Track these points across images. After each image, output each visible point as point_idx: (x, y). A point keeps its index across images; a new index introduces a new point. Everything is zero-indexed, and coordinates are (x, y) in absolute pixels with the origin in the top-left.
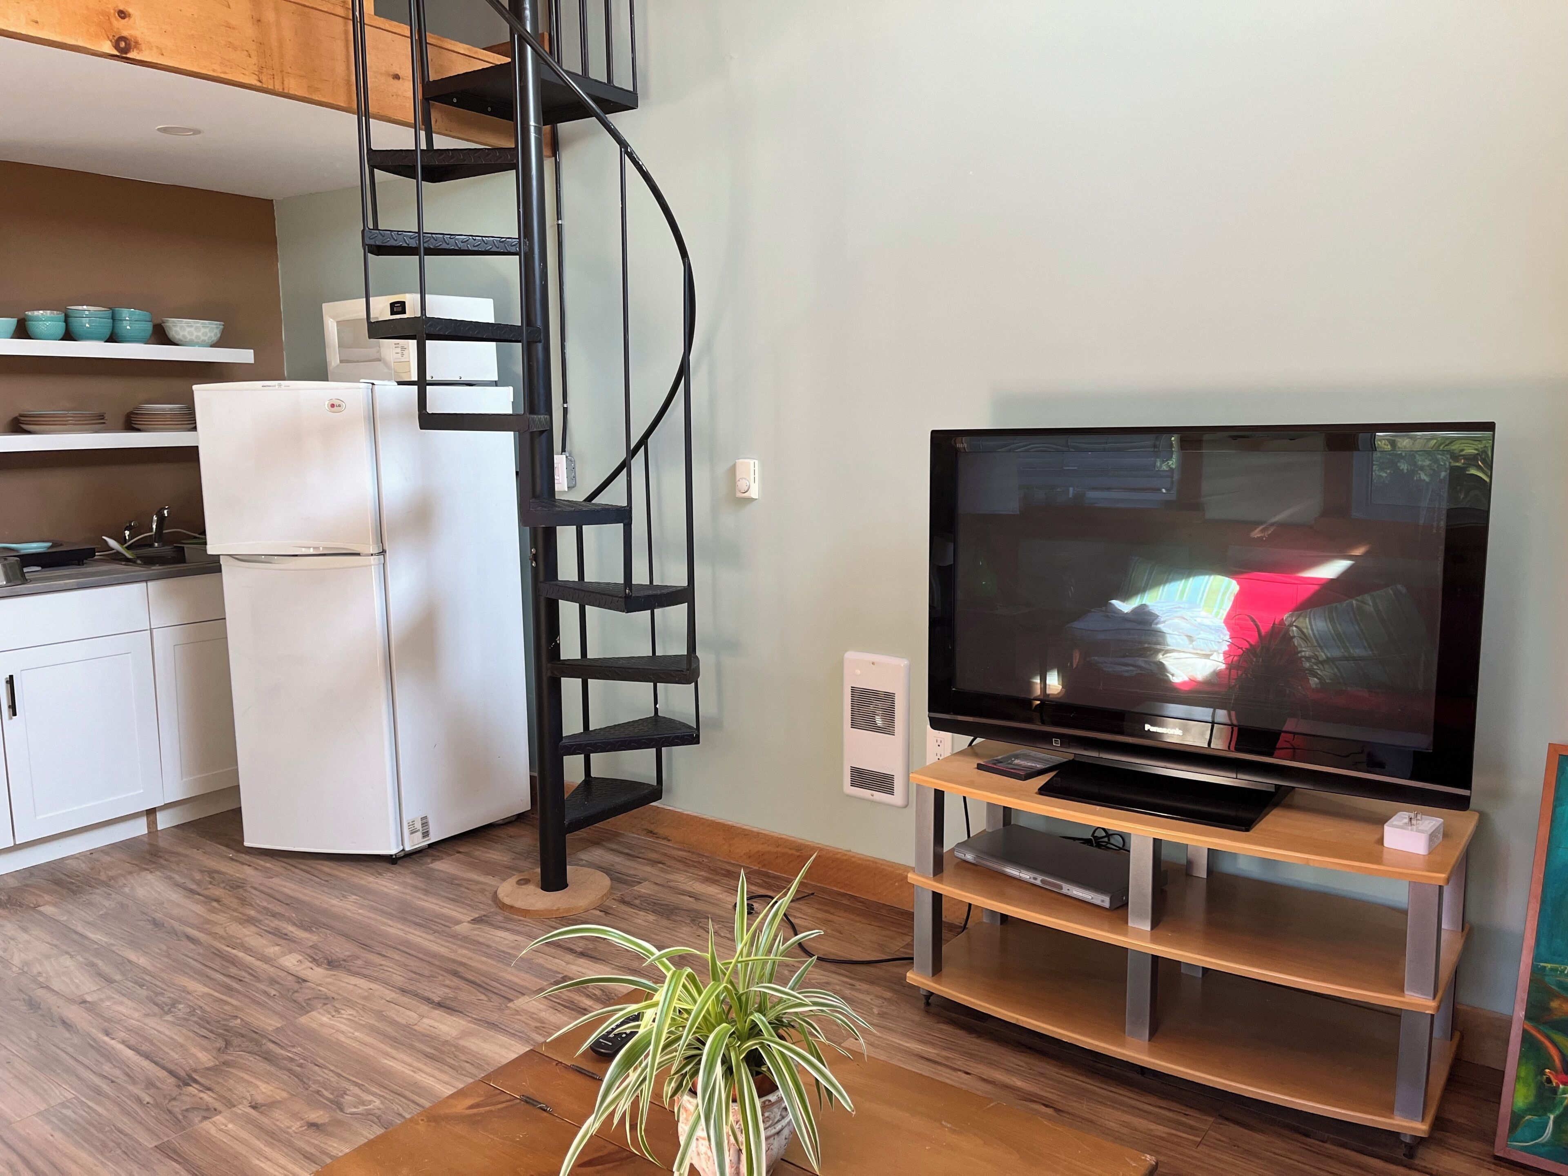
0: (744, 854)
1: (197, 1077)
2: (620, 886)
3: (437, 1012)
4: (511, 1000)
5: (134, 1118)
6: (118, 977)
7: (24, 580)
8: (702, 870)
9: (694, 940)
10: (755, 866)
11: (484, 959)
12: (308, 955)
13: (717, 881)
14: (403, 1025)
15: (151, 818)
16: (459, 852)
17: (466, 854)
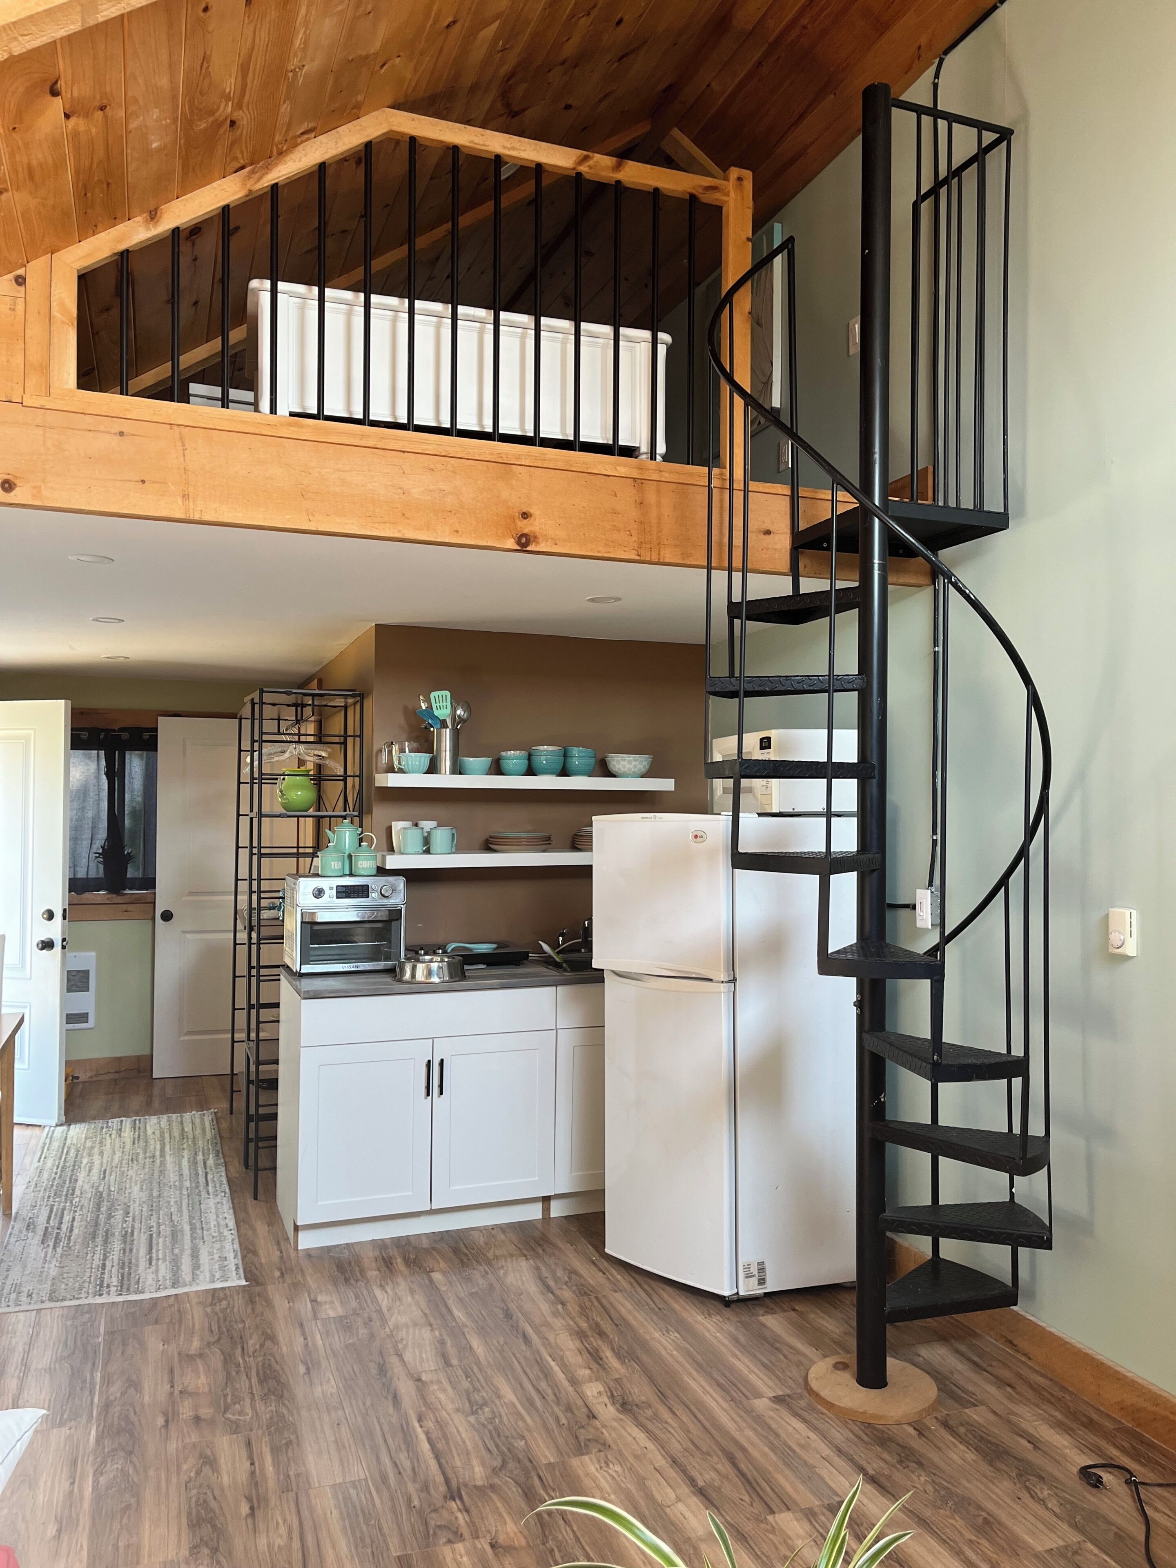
0: (1115, 1403)
1: (463, 1493)
2: (951, 1402)
3: (695, 1499)
4: (773, 1512)
5: (397, 1518)
6: (455, 1362)
7: (463, 977)
8: (1057, 1410)
9: (1011, 1503)
10: (1128, 1422)
11: (766, 1449)
12: (609, 1387)
13: (1072, 1429)
14: (658, 1503)
15: (546, 1204)
16: (794, 1310)
17: (800, 1314)
